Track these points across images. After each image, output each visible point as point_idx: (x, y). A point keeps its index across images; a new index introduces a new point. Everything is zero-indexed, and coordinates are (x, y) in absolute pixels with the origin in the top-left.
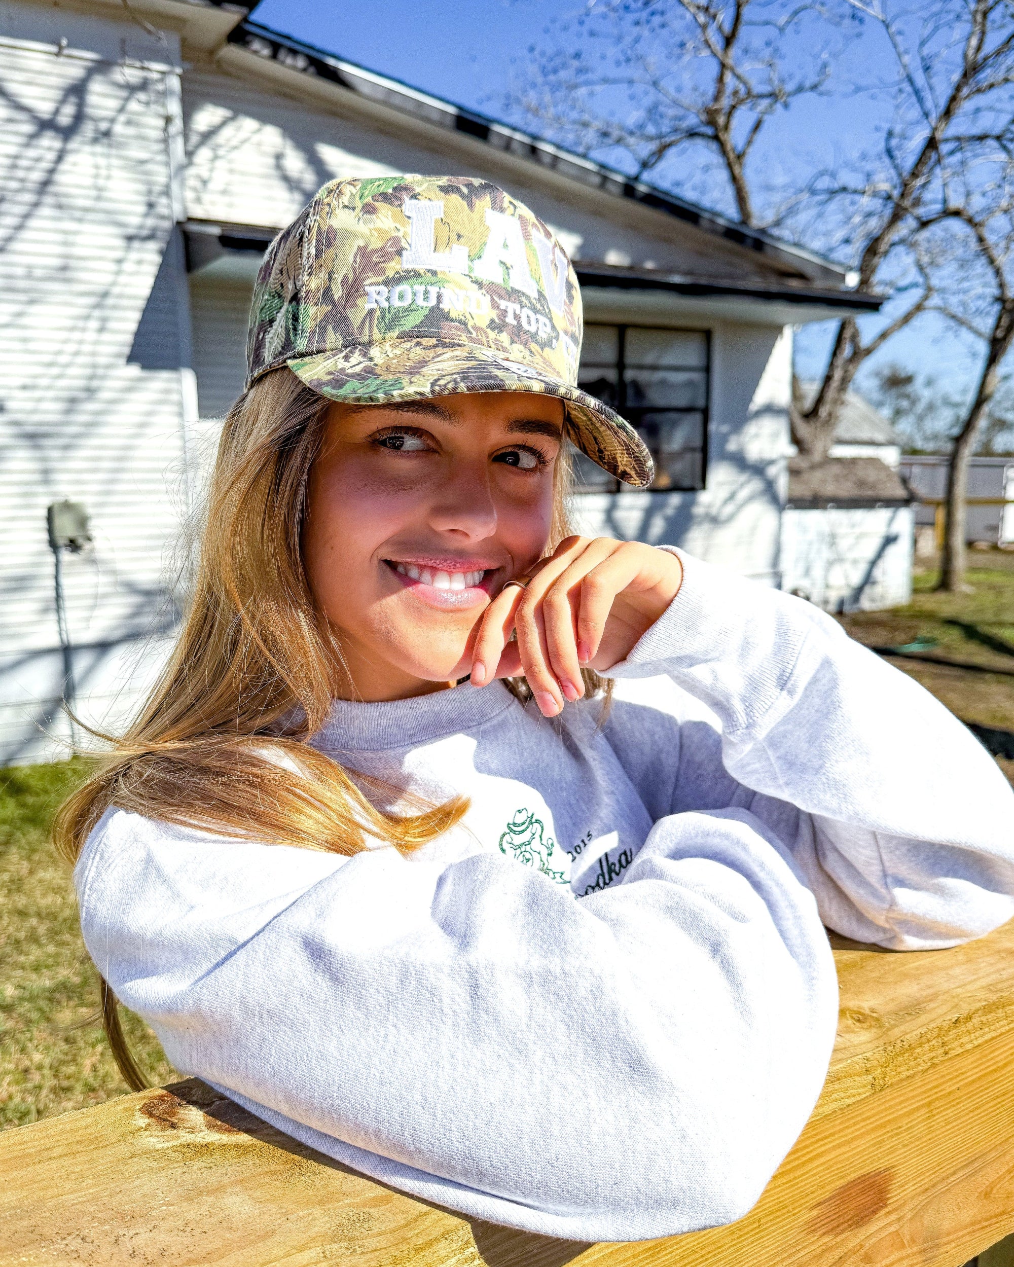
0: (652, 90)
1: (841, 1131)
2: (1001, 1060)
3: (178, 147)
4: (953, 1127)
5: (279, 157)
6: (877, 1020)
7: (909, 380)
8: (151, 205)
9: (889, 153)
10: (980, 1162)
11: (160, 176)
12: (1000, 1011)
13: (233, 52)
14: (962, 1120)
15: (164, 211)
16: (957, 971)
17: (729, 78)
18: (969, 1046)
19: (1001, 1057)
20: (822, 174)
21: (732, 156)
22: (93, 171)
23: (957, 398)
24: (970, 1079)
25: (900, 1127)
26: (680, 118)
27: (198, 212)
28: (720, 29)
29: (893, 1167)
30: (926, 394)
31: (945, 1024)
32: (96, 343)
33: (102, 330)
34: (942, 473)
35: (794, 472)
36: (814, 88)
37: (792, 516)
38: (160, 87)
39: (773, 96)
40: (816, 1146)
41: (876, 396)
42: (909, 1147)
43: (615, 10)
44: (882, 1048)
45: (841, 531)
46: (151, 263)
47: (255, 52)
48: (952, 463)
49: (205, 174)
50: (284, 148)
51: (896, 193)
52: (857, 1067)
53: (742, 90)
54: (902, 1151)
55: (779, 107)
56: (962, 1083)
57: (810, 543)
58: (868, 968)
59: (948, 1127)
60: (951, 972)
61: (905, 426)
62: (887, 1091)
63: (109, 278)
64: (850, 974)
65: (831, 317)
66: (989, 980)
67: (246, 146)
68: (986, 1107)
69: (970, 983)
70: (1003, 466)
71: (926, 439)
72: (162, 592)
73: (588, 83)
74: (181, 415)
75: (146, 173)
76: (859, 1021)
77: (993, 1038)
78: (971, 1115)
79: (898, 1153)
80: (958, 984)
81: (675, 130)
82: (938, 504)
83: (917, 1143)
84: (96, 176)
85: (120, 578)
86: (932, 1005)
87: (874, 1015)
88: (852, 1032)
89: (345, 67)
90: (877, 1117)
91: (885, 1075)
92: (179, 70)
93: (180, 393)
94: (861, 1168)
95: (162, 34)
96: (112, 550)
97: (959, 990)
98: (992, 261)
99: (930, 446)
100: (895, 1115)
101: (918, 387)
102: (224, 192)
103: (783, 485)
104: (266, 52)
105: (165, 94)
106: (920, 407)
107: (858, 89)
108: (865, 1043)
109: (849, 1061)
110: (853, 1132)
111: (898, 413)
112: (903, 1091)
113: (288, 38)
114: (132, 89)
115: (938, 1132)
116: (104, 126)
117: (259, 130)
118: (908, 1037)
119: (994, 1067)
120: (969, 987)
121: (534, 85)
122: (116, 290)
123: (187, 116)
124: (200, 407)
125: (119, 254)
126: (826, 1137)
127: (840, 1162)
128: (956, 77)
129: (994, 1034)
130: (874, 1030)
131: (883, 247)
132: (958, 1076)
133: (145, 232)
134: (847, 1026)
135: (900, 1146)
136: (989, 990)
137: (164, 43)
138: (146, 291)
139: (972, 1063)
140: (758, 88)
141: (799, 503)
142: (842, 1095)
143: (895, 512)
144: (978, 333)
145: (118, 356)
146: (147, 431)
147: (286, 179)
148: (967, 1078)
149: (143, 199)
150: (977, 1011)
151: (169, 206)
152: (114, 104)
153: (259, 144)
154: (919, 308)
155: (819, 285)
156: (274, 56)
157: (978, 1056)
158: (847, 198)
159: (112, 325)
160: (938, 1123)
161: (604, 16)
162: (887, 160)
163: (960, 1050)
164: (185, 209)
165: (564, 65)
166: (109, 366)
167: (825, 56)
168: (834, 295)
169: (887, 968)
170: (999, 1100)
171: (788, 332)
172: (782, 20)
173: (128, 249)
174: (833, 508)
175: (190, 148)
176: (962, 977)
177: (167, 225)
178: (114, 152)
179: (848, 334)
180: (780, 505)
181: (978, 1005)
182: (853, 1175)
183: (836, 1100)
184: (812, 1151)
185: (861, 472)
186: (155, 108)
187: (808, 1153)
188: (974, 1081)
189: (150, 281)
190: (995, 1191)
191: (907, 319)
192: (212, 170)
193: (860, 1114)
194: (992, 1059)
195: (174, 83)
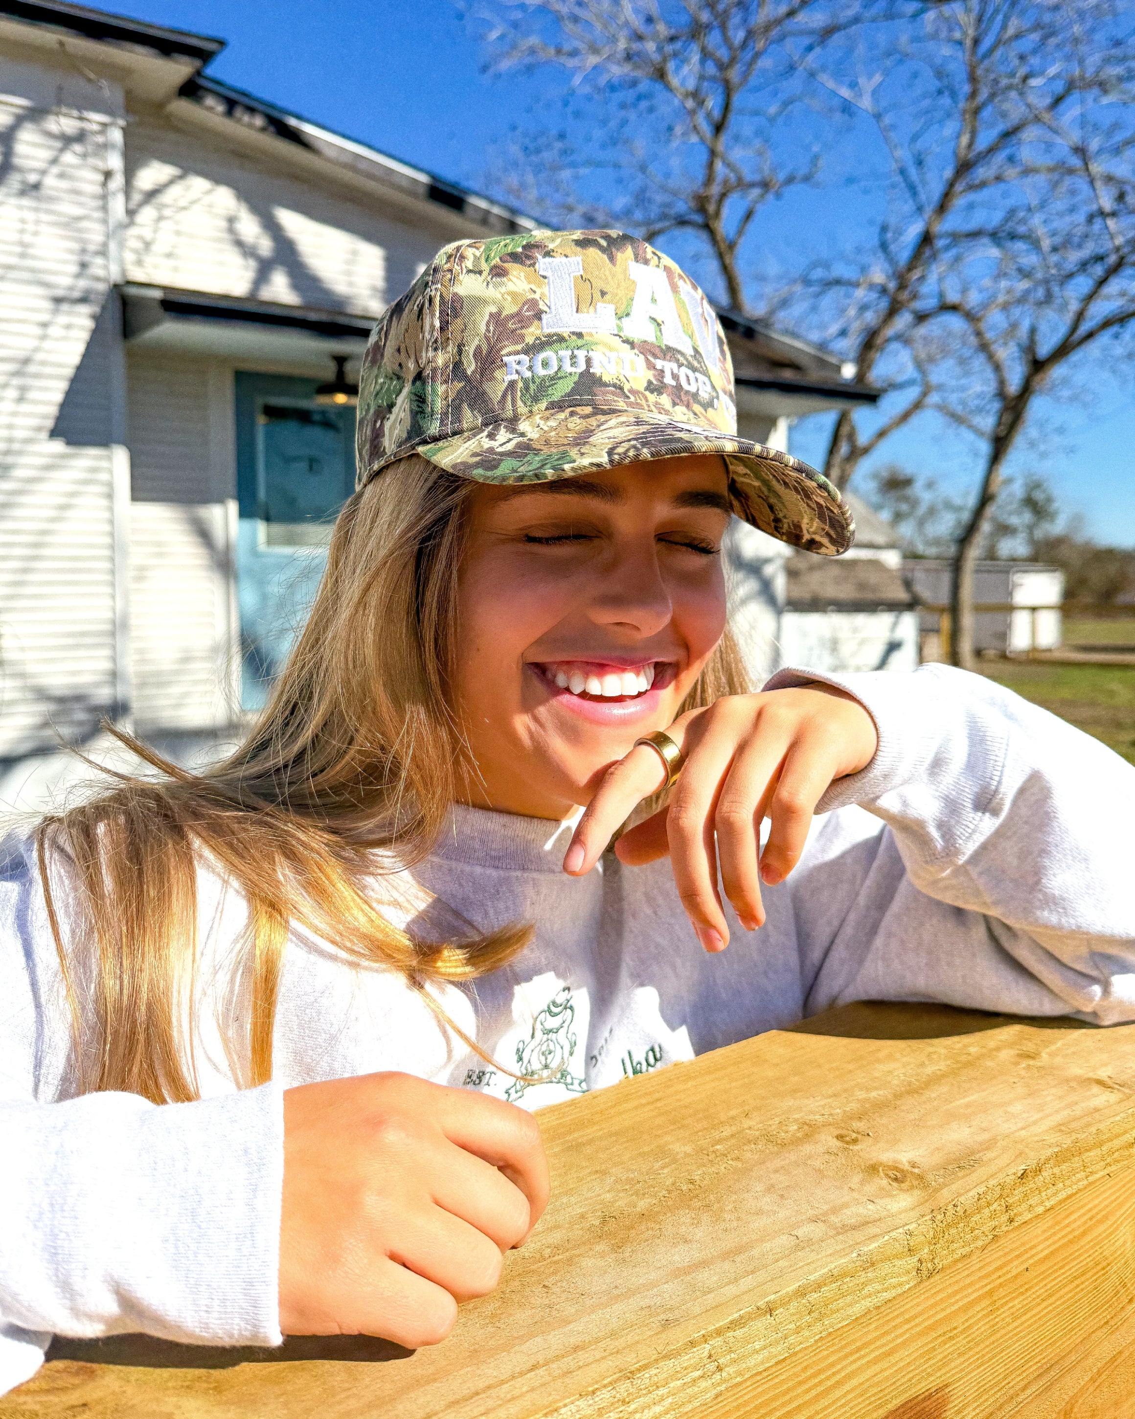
0: (640, 175)
1: (877, 1338)
2: (1079, 1227)
3: (118, 205)
4: (1022, 1324)
5: (231, 220)
6: (920, 1177)
7: (907, 482)
8: (84, 265)
9: (884, 246)
10: (1056, 1370)
11: (95, 235)
12: (1077, 1159)
13: (183, 107)
14: (1033, 1312)
15: (101, 273)
16: (1017, 1108)
17: (719, 165)
18: (1040, 1210)
19: (1078, 1223)
20: (814, 265)
21: (723, 246)
22: (20, 226)
23: (958, 501)
24: (1041, 1255)
25: (955, 1328)
26: (669, 205)
27: (138, 275)
28: (709, 115)
29: (946, 1386)
30: (926, 497)
31: (1008, 1180)
32: (14, 414)
33: (21, 399)
34: (946, 578)
35: (792, 573)
36: (807, 179)
37: (791, 619)
38: (100, 139)
39: (765, 185)
40: (844, 1363)
41: (875, 498)
42: (967, 1356)
43: (599, 90)
44: (928, 1217)
45: (843, 635)
46: (82, 328)
47: (210, 109)
48: (956, 565)
49: (148, 234)
50: (239, 211)
51: (892, 286)
52: (897, 1245)
53: (732, 177)
54: (958, 1361)
55: (770, 197)
56: (1031, 1261)
57: (811, 649)
58: (904, 1108)
59: (1015, 1324)
60: (1011, 1109)
61: (906, 530)
62: (937, 1277)
63: (33, 343)
64: (881, 1116)
65: (828, 409)
66: (1057, 1118)
67: (195, 207)
68: (1062, 1293)
69: (1035, 1123)
70: (1008, 572)
71: (928, 543)
72: (79, 698)
73: (573, 165)
74: (110, 496)
75: (80, 230)
76: (896, 1179)
77: (1069, 1197)
78: (1045, 1304)
79: (953, 1365)
80: (1020, 1125)
81: (664, 217)
82: (942, 610)
83: (977, 1350)
84: (22, 231)
85: (31, 682)
86: (989, 1155)
87: (916, 1171)
88: (889, 1195)
89: (309, 129)
90: (926, 1316)
91: (933, 1255)
92: (122, 122)
93: (111, 472)
94: (905, 1391)
95: (104, 83)
96: (22, 649)
97: (1023, 1133)
98: (991, 357)
99: (933, 551)
100: (948, 1311)
101: (918, 489)
102: (169, 255)
103: (780, 584)
104: (221, 108)
105: (105, 146)
106: (922, 510)
107: (850, 181)
108: (906, 1211)
109: (886, 1238)
110: (893, 1340)
111: (898, 517)
112: (958, 1277)
113: (244, 94)
114: (67, 140)
115: (1003, 1332)
116: (32, 178)
117: (209, 192)
118: (962, 1199)
119: (1070, 1237)
120: (1036, 1129)
121: (515, 164)
122: (39, 356)
123: (129, 173)
124: (133, 489)
125: (45, 317)
126: (858, 1349)
127: (877, 1384)
128: (948, 173)
129: (1069, 1191)
130: (916, 1192)
131: (879, 341)
132: (1026, 1251)
133: (76, 294)
134: (882, 1189)
135: (955, 1355)
136: (1061, 1131)
137: (106, 93)
138: (76, 360)
139: (1044, 1231)
140: (749, 176)
141: (798, 605)
142: (878, 1287)
143: (897, 617)
144: (979, 432)
145: (39, 429)
146: (69, 513)
147: (239, 243)
148: (1037, 1254)
149: (75, 258)
150: (1048, 1160)
151: (106, 267)
152: (46, 154)
153: (210, 206)
154: (917, 405)
155: (814, 376)
156: (229, 113)
157: (1050, 1223)
158: (840, 291)
159: (32, 395)
160: (1003, 1320)
161: (589, 98)
162: (880, 254)
163: (1027, 1216)
164: (124, 272)
165: (549, 146)
166: (28, 441)
167: (816, 148)
168: (831, 386)
169: (928, 1106)
170: (1077, 1282)
171: (782, 426)
172: (773, 110)
173: (56, 312)
174: (833, 611)
175: (132, 205)
176: (1025, 1115)
177: (102, 287)
178: (44, 206)
179: (845, 430)
180: (778, 609)
181: (1049, 1152)
182: (895, 1402)
183: (870, 1296)
184: (838, 1372)
185: (862, 574)
186: (91, 161)
187: (834, 1374)
188: (1046, 1258)
189: (81, 348)
190: (1076, 1410)
191: (905, 417)
192: (155, 231)
193: (902, 1313)
194: (1067, 1226)
195: (116, 136)
